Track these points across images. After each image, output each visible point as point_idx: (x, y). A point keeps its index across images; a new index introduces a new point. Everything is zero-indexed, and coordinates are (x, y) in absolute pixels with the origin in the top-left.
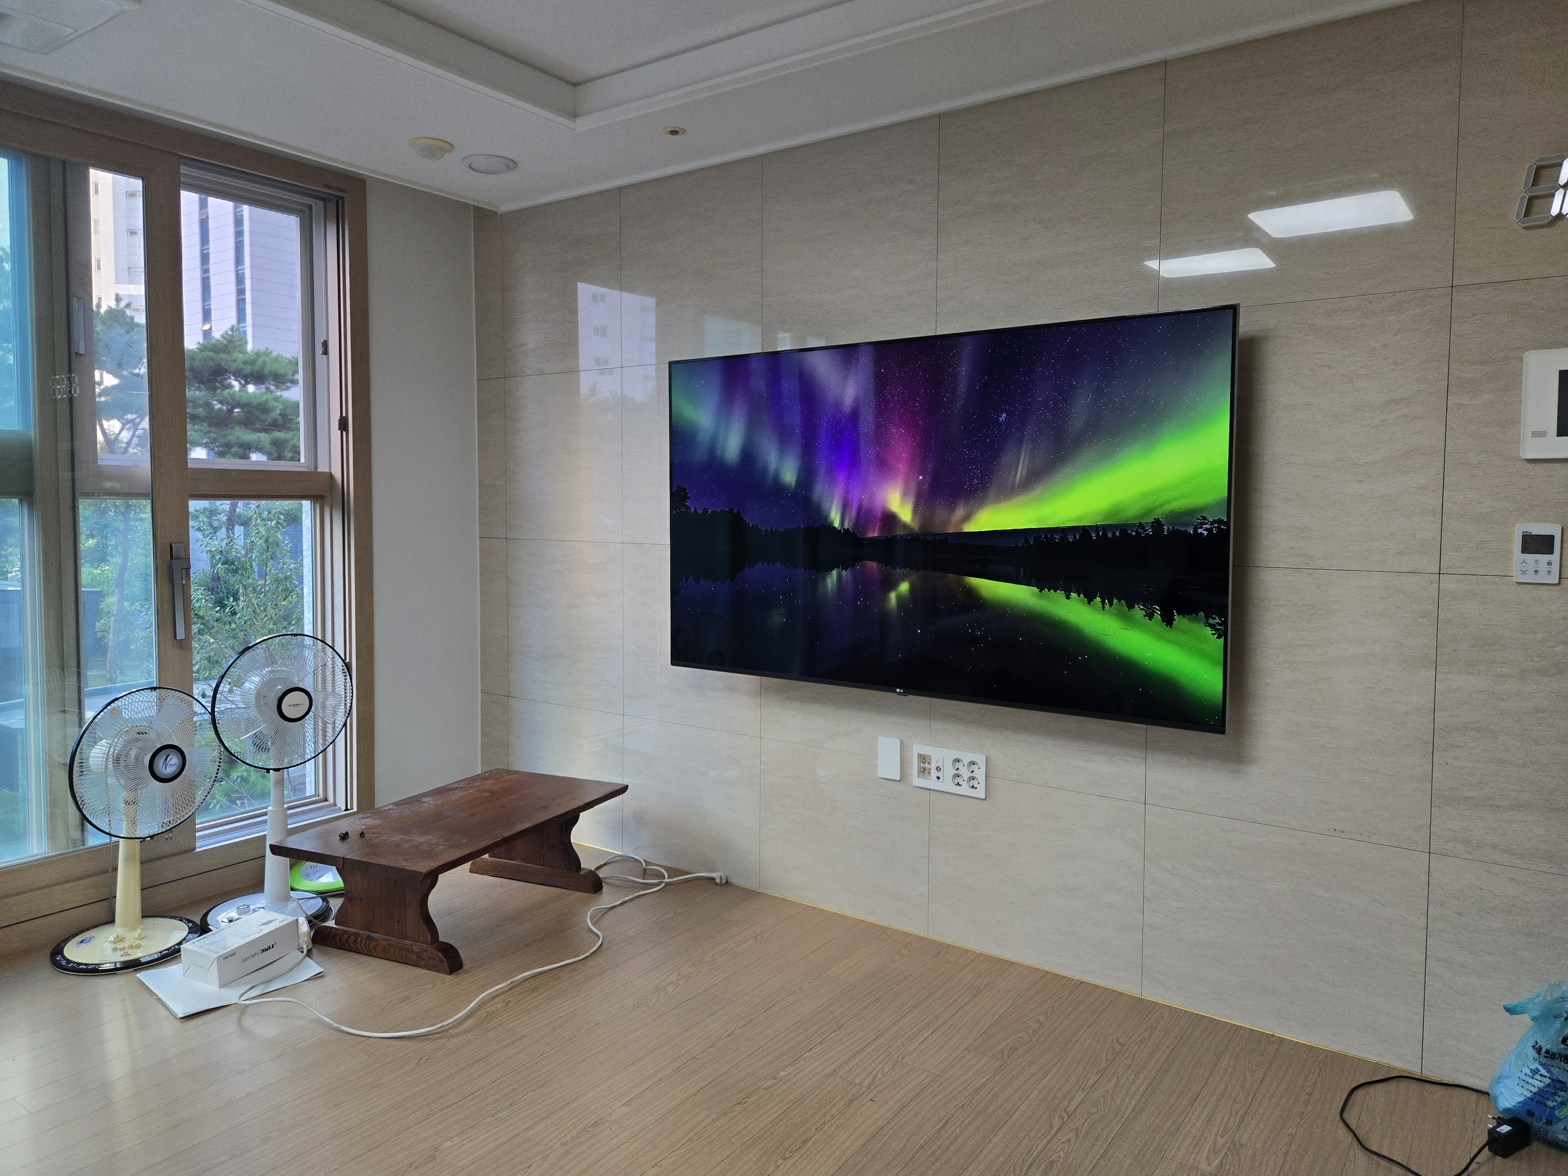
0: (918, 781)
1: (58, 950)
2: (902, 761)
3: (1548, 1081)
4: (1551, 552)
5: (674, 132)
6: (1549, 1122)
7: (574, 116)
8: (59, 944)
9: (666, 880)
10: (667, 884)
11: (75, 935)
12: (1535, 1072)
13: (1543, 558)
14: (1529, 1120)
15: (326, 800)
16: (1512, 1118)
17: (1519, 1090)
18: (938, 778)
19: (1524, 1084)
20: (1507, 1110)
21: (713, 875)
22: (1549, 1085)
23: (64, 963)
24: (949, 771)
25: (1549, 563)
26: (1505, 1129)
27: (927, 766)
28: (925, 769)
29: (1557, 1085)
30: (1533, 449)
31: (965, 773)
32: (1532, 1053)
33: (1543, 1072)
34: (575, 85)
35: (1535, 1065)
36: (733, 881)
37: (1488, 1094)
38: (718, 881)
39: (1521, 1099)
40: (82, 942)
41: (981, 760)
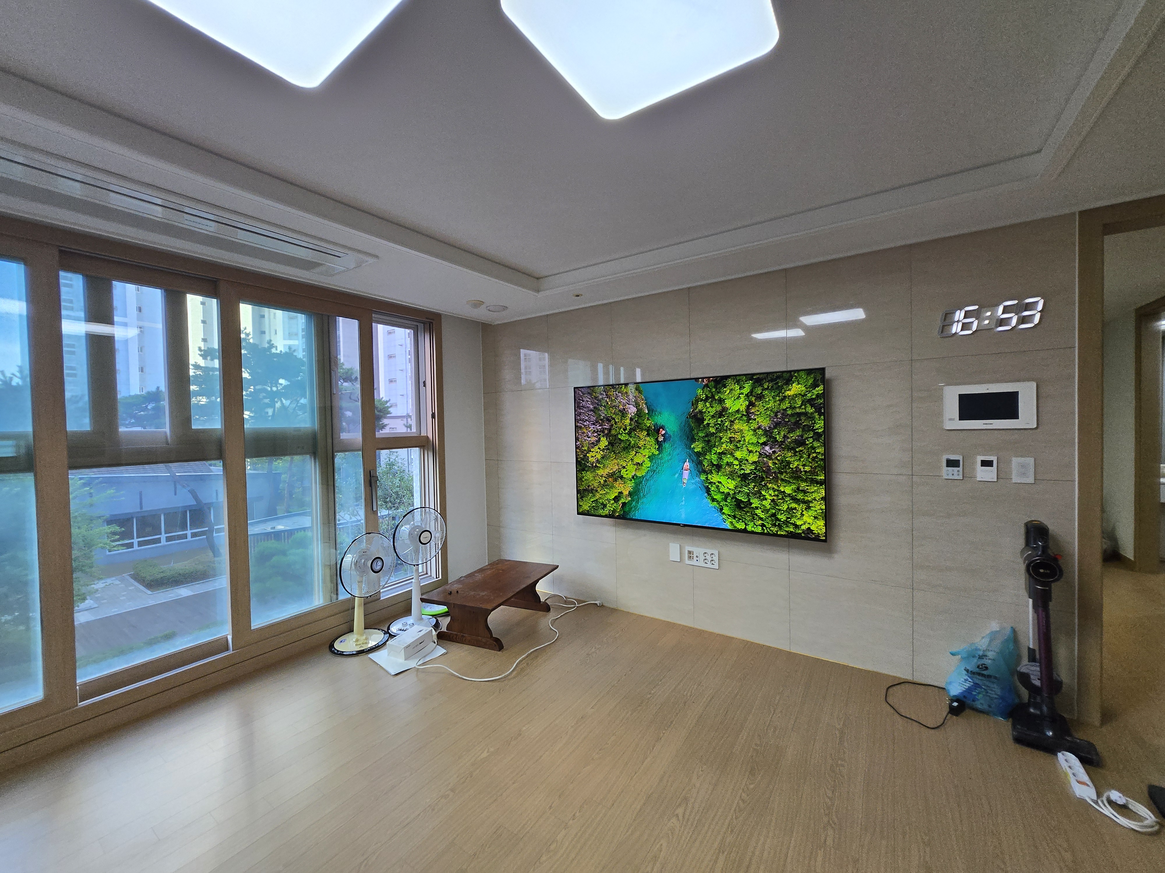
0: (688, 562)
1: (331, 646)
2: (681, 553)
3: (972, 684)
4: (959, 466)
5: (578, 296)
6: (973, 701)
7: (538, 291)
8: (331, 643)
9: (577, 605)
10: (577, 607)
11: (337, 639)
12: (966, 680)
13: (956, 469)
14: (965, 700)
15: (427, 574)
16: (956, 699)
17: (959, 688)
18: (697, 560)
19: (962, 685)
20: (954, 696)
21: (596, 602)
22: (973, 685)
23: (336, 651)
24: (702, 558)
25: (958, 471)
26: (955, 704)
27: (691, 555)
28: (690, 557)
29: (976, 685)
30: (948, 426)
31: (709, 558)
32: (965, 672)
33: (970, 680)
34: (538, 279)
35: (967, 677)
36: (605, 604)
37: (944, 689)
38: (599, 605)
39: (960, 691)
40: (341, 642)
41: (716, 553)
